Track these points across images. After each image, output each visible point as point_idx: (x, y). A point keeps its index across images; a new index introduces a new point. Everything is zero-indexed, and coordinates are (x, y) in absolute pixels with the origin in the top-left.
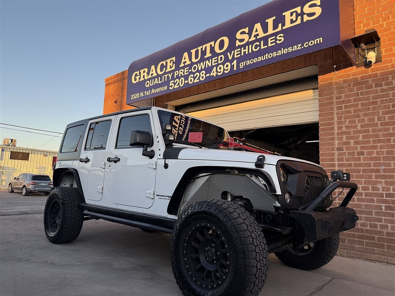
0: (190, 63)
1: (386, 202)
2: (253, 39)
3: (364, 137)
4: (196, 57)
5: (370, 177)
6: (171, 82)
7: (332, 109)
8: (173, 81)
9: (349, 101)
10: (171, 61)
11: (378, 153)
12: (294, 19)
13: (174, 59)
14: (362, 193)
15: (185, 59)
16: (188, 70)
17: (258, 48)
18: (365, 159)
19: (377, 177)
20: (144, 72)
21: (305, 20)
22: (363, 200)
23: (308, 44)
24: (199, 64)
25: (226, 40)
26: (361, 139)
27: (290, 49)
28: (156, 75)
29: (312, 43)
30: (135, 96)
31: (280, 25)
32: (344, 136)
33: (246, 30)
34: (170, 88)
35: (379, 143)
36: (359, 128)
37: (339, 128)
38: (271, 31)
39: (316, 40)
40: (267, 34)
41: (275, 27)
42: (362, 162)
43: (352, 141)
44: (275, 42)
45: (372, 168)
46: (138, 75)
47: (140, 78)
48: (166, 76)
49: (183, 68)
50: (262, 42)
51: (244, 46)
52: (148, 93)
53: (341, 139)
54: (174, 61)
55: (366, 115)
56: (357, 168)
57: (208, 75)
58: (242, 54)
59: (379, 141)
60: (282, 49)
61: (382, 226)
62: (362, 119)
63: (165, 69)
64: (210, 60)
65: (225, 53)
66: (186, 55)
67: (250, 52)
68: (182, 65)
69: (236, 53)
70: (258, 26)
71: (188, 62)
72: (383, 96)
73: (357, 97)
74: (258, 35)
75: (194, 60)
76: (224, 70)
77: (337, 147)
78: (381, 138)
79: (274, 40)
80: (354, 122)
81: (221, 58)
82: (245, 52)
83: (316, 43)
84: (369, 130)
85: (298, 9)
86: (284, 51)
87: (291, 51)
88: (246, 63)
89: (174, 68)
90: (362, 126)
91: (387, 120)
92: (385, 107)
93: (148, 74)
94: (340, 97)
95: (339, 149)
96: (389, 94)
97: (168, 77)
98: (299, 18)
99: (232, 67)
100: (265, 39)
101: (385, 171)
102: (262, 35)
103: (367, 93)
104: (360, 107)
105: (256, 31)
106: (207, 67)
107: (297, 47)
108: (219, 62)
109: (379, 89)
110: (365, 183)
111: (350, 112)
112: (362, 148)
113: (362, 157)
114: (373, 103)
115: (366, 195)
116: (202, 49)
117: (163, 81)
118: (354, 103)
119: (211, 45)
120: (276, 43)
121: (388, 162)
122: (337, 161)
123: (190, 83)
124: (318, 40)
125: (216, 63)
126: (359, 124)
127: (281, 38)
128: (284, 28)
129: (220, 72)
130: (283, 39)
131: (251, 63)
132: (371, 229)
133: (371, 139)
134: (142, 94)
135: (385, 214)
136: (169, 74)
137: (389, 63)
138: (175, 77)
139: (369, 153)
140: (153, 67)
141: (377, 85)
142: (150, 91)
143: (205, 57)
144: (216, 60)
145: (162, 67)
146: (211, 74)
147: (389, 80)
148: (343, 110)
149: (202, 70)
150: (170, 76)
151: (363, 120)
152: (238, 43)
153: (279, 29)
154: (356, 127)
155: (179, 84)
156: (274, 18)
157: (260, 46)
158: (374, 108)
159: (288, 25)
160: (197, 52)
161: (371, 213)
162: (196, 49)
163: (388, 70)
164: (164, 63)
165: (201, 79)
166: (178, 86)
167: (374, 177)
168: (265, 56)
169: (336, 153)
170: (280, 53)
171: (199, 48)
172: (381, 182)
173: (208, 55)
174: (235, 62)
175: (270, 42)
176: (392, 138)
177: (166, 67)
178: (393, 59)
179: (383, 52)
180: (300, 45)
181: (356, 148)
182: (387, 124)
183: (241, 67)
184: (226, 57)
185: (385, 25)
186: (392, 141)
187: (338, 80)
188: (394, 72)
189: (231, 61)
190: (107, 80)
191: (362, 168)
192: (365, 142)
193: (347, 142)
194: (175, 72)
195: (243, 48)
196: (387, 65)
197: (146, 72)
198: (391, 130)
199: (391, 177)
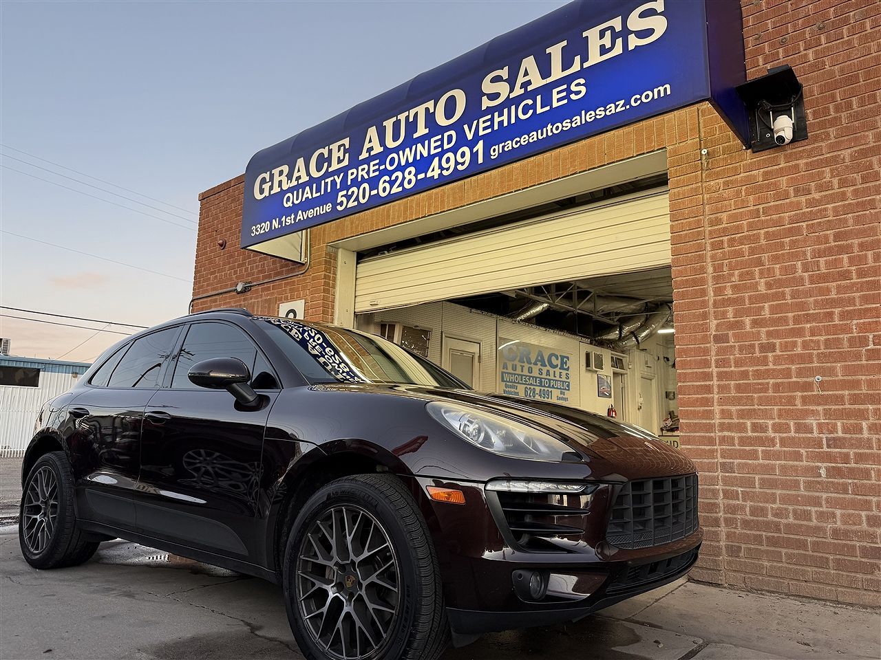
0: (381, 149)
1: (828, 457)
2: (518, 91)
3: (773, 310)
4: (395, 138)
5: (791, 401)
6: (341, 194)
7: (701, 248)
8: (344, 192)
9: (738, 229)
10: (339, 147)
11: (805, 345)
12: (608, 45)
13: (346, 142)
14: (773, 440)
15: (370, 141)
16: (377, 167)
17: (531, 112)
18: (777, 360)
19: (805, 400)
20: (281, 173)
21: (631, 47)
22: (777, 456)
23: (640, 99)
24: (401, 152)
25: (460, 96)
26: (766, 313)
27: (600, 113)
28: (307, 179)
29: (647, 97)
30: (261, 228)
31: (577, 59)
32: (730, 309)
33: (504, 73)
34: (339, 208)
35: (808, 322)
36: (762, 288)
37: (718, 291)
38: (557, 73)
39: (656, 91)
40: (549, 80)
41: (566, 64)
42: (771, 366)
43: (747, 321)
44: (567, 97)
45: (794, 379)
46: (268, 180)
47: (271, 188)
48: (329, 180)
50: (539, 98)
51: (499, 109)
52: (289, 221)
53: (724, 314)
54: (347, 147)
55: (776, 259)
56: (760, 381)
57: (421, 176)
58: (496, 127)
59: (809, 318)
60: (583, 112)
61: (821, 515)
62: (768, 269)
63: (326, 164)
64: (426, 142)
65: (457, 127)
66: (372, 132)
67: (513, 121)
68: (364, 155)
69: (482, 126)
70: (529, 63)
71: (378, 149)
72: (811, 216)
73: (756, 219)
74: (529, 83)
75: (390, 144)
76: (457, 163)
77: (714, 333)
78: (811, 312)
79: (564, 94)
80: (750, 275)
81: (450, 137)
82: (501, 123)
83: (656, 97)
84: (783, 293)
85: (616, 23)
86: (588, 116)
87: (601, 116)
88: (503, 147)
89: (346, 163)
90: (769, 286)
91: (823, 270)
92: (819, 241)
93: (290, 177)
94: (718, 221)
95: (718, 339)
96: (826, 210)
97: (334, 182)
98: (619, 41)
99: (474, 156)
100: (546, 91)
101: (822, 385)
102: (537, 82)
103: (778, 209)
104: (763, 242)
105: (526, 74)
106: (418, 158)
107: (616, 107)
108: (446, 146)
109: (803, 199)
110: (780, 416)
111: (740, 254)
112: (769, 334)
113: (770, 354)
114: (791, 232)
115: (783, 442)
116: (407, 118)
117: (322, 193)
118: (750, 233)
119: (427, 109)
120: (570, 100)
121: (829, 365)
122: (716, 367)
123: (383, 195)
124: (661, 89)
125: (440, 150)
126: (762, 280)
127: (579, 89)
128: (586, 65)
129: (448, 169)
130: (583, 89)
131: (515, 146)
132: (796, 522)
133: (790, 315)
134: (275, 224)
135: (826, 487)
136: (336, 177)
137: (823, 140)
138: (349, 183)
139: (785, 347)
140: (300, 162)
141: (799, 191)
142: (293, 216)
143: (415, 136)
144: (439, 143)
145: (321, 161)
146: (429, 174)
147: (824, 180)
148: (726, 250)
149: (408, 165)
150: (338, 181)
151: (770, 271)
152: (486, 103)
153: (576, 67)
154: (755, 287)
155: (357, 199)
156: (565, 43)
157: (534, 106)
158: (793, 244)
159: (595, 58)
160: (397, 125)
161: (796, 485)
162: (394, 119)
163: (821, 157)
164: (325, 151)
165: (407, 186)
166: (356, 203)
167: (798, 402)
168: (545, 129)
169: (713, 347)
170: (578, 121)
171: (402, 117)
172: (814, 413)
173: (422, 130)
174: (480, 146)
175: (555, 96)
176: (837, 311)
177: (329, 160)
178: (832, 131)
179: (810, 117)
180: (622, 102)
181: (757, 336)
182: (824, 278)
183: (494, 156)
184: (461, 134)
185: (811, 57)
186: (836, 317)
187: (712, 183)
188: (835, 160)
189: (472, 144)
190: (204, 197)
191: (772, 381)
192: (775, 322)
193: (737, 322)
194: (350, 172)
195: (496, 114)
196: (819, 146)
197: (285, 173)
198: (834, 292)
199: (839, 400)
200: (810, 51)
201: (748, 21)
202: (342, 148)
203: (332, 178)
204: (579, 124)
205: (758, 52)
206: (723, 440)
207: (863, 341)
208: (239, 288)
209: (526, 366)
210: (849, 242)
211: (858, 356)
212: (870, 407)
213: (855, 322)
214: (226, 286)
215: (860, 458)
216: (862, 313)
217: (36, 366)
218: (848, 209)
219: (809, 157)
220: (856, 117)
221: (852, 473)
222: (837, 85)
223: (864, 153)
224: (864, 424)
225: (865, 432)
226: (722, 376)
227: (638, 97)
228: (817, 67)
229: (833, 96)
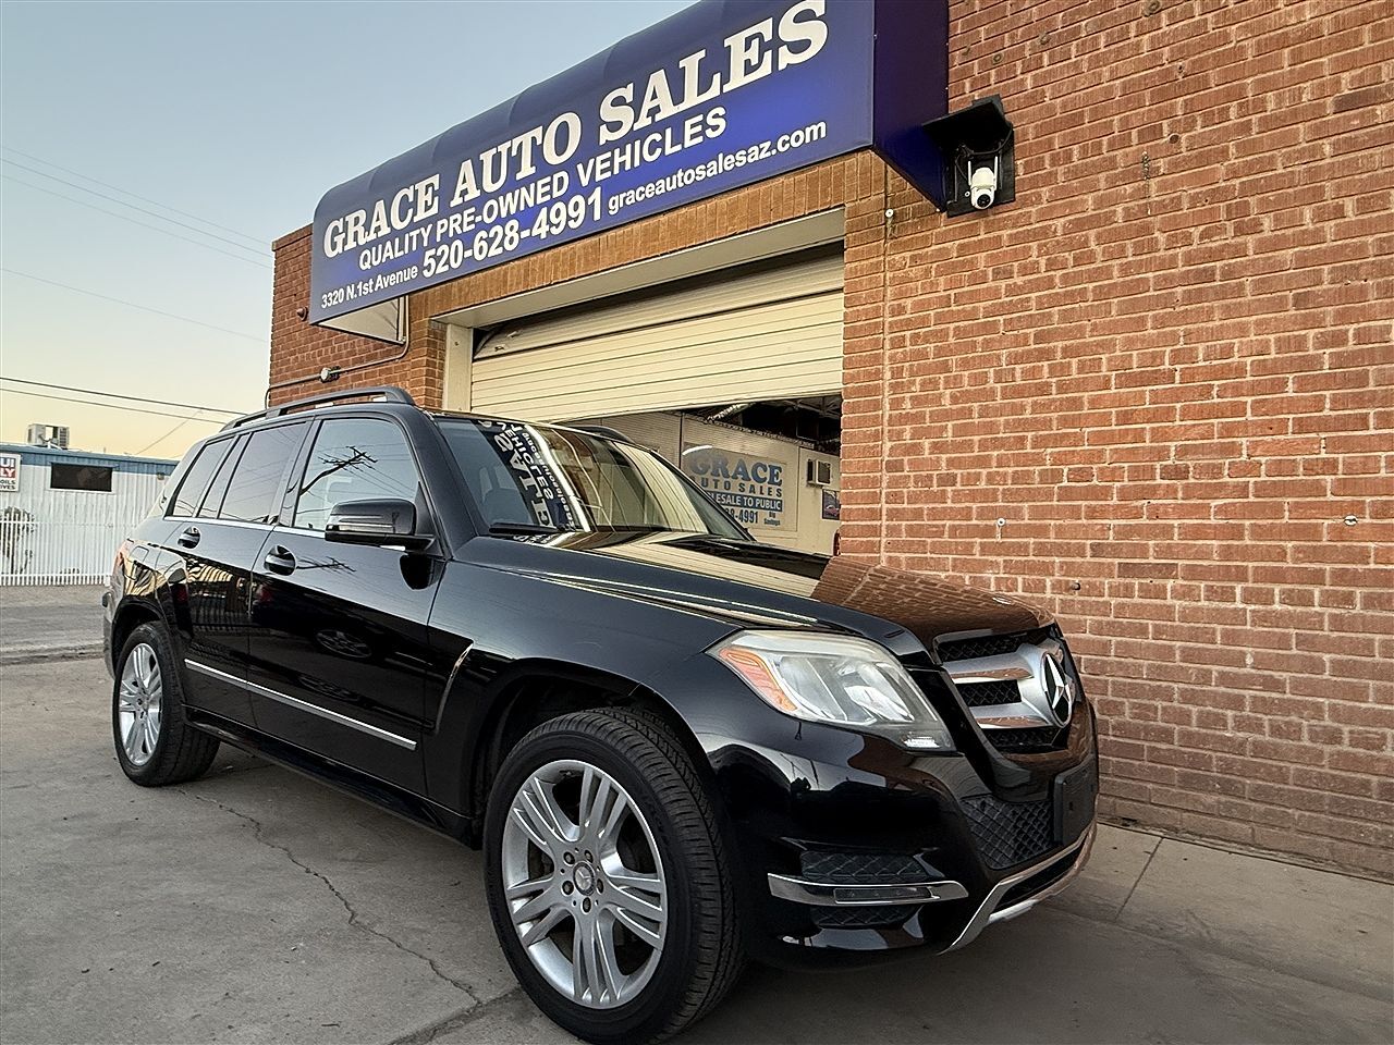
2: (645, 121)
3: (958, 431)
4: (495, 179)
5: (968, 549)
6: (428, 253)
7: (879, 345)
8: (432, 252)
9: (924, 322)
10: (427, 187)
11: (990, 479)
12: (754, 62)
13: (435, 180)
15: (464, 181)
16: (472, 218)
17: (659, 151)
18: (957, 497)
19: (984, 549)
20: (357, 220)
21: (782, 66)
23: (789, 141)
24: (501, 198)
25: (573, 121)
26: (949, 436)
27: (741, 158)
28: (389, 230)
29: (797, 138)
30: (333, 298)
31: (717, 78)
32: (908, 427)
33: (628, 93)
34: (427, 274)
35: (995, 448)
36: (946, 402)
37: (896, 404)
38: (692, 99)
39: (808, 130)
40: (683, 107)
41: (704, 86)
42: (949, 504)
43: (926, 443)
44: (702, 133)
45: (974, 522)
46: (341, 231)
47: (345, 242)
48: (414, 234)
50: (668, 131)
51: (620, 145)
52: (366, 288)
53: (899, 435)
54: (436, 188)
55: (965, 364)
56: (934, 523)
57: (525, 234)
58: (616, 171)
59: (999, 444)
60: (721, 156)
62: (955, 377)
63: (411, 211)
64: (532, 186)
65: (569, 166)
66: (467, 168)
67: (637, 163)
68: (457, 201)
69: (599, 167)
70: (658, 80)
71: (474, 193)
72: (1010, 308)
73: (946, 309)
74: (657, 109)
75: (489, 187)
76: (569, 218)
77: (887, 459)
78: (1001, 435)
79: (699, 128)
80: (934, 384)
81: (561, 180)
82: (622, 164)
83: (808, 140)
84: (970, 410)
85: (765, 28)
86: (726, 163)
87: (742, 164)
88: (625, 198)
89: (434, 210)
90: (954, 399)
91: (1019, 381)
92: (1017, 341)
93: (367, 227)
94: (901, 310)
95: (894, 466)
96: (1028, 300)
97: (420, 236)
98: (768, 55)
99: (590, 208)
100: (677, 122)
101: (1005, 531)
102: (668, 110)
103: (973, 297)
104: (952, 340)
105: (654, 96)
106: (522, 208)
107: (760, 150)
109: (1003, 284)
110: (954, 568)
111: (924, 355)
112: (950, 463)
113: (949, 489)
114: (989, 328)
116: (510, 150)
117: (407, 252)
118: (938, 327)
119: (534, 139)
120: (705, 137)
121: (1015, 504)
122: (887, 502)
123: (479, 257)
124: (815, 128)
125: (548, 198)
126: (948, 391)
127: (717, 121)
128: (726, 88)
129: (557, 226)
130: (722, 123)
131: (639, 199)
133: (976, 438)
134: (350, 292)
136: (423, 229)
137: (1032, 204)
138: (438, 240)
139: (968, 480)
140: (380, 207)
141: (998, 273)
142: (371, 282)
143: (519, 176)
144: (547, 188)
145: (406, 206)
146: (535, 233)
147: (1030, 259)
148: (907, 349)
149: (510, 217)
150: (426, 236)
151: (957, 380)
152: (605, 135)
153: (714, 92)
154: (938, 399)
155: (447, 262)
156: (702, 54)
157: (662, 144)
158: (987, 344)
159: (738, 79)
160: (497, 159)
162: (494, 151)
163: (1029, 228)
164: (410, 193)
165: (509, 247)
167: (977, 549)
168: (674, 177)
169: (886, 477)
170: (715, 167)
171: (503, 148)
172: (993, 565)
173: (527, 170)
174: (597, 195)
175: (688, 132)
176: (1030, 435)
177: (414, 205)
178: (1045, 192)
179: (1021, 170)
180: (767, 145)
181: (936, 464)
182: (1019, 392)
183: (614, 209)
184: (575, 178)
185: (1029, 83)
186: (1029, 444)
187: (897, 257)
188: (1044, 232)
189: (587, 192)
190: (279, 247)
191: (948, 523)
192: (958, 447)
193: (914, 445)
194: (440, 223)
195: (617, 151)
196: (1027, 212)
197: (362, 221)
198: (1029, 410)
199: (1022, 549)
200: (1028, 76)
201: (956, 27)
202: (430, 189)
203: (418, 232)
204: (715, 173)
205: (965, 73)
207: (1055, 476)
208: (324, 375)
209: (722, 480)
210: (1051, 344)
211: (1049, 495)
212: (1057, 560)
213: (1049, 450)
216: (1058, 440)
217: (106, 464)
218: (1055, 300)
219: (1014, 227)
220: (1075, 174)
222: (1057, 126)
223: (1080, 225)
224: (1048, 581)
225: (1048, 590)
226: (892, 515)
227: (786, 138)
228: (1035, 98)
229: (1050, 142)
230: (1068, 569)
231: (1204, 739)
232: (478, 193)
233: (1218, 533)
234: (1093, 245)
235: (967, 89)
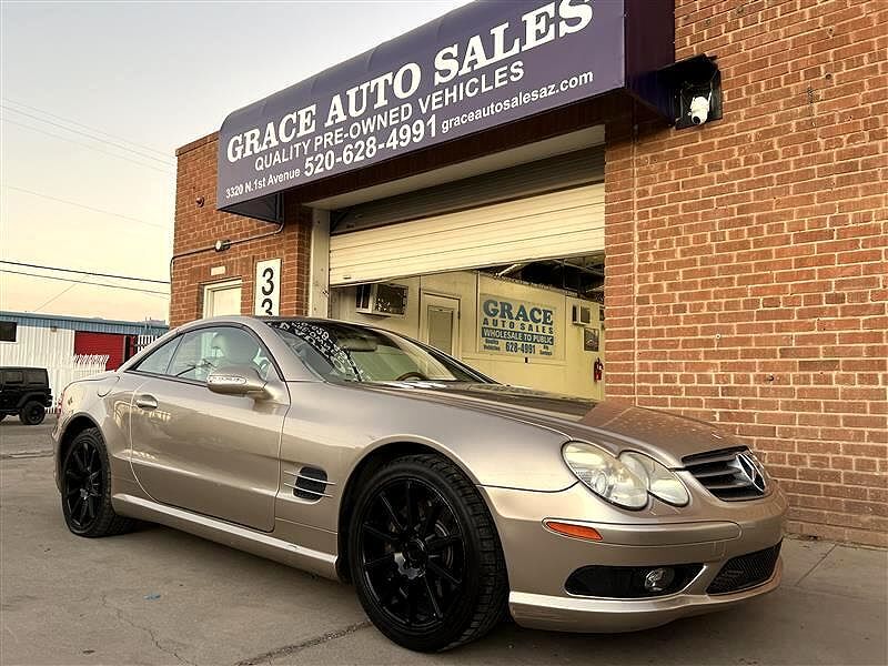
1: (722, 404)
2: (466, 70)
3: (686, 275)
4: (358, 108)
5: (695, 355)
6: (308, 159)
7: (630, 217)
8: (312, 158)
9: (661, 201)
10: (307, 113)
11: (710, 307)
12: (543, 31)
13: (313, 108)
14: (680, 389)
15: (335, 109)
16: (341, 135)
17: (477, 90)
18: (687, 320)
19: (707, 355)
20: (253, 136)
21: (562, 34)
22: (683, 403)
23: (568, 84)
24: (363, 122)
25: (415, 69)
26: (680, 279)
27: (535, 94)
28: (277, 143)
29: (573, 82)
30: (235, 191)
31: (517, 41)
32: (651, 273)
33: (454, 50)
34: (307, 173)
35: (713, 286)
36: (678, 256)
37: (643, 257)
38: (499, 55)
39: (581, 77)
40: (493, 61)
41: (508, 46)
42: (682, 325)
43: (665, 284)
44: (508, 78)
45: (700, 337)
46: (240, 143)
47: (244, 151)
48: (297, 146)
49: (332, 129)
50: (483, 77)
51: (449, 85)
52: (260, 184)
53: (646, 279)
54: (314, 114)
55: (690, 229)
56: (672, 338)
57: (381, 146)
58: (447, 103)
59: (714, 283)
60: (521, 94)
62: (684, 238)
63: (294, 130)
64: (386, 113)
65: (413, 100)
66: (337, 100)
67: (461, 98)
68: (329, 123)
69: (434, 101)
70: (476, 42)
71: (342, 118)
72: (720, 190)
73: (676, 192)
74: (475, 62)
75: (353, 113)
76: (413, 135)
77: (637, 295)
78: (717, 277)
79: (505, 75)
80: (669, 243)
81: (407, 110)
82: (451, 99)
83: (581, 84)
84: (695, 260)
85: (550, 9)
86: (524, 98)
87: (536, 99)
88: (453, 122)
89: (312, 129)
90: (684, 253)
91: (728, 240)
92: (726, 213)
93: (261, 141)
94: (645, 193)
95: (640, 301)
96: (732, 185)
97: (302, 147)
98: (552, 27)
99: (428, 129)
100: (489, 71)
101: (721, 342)
102: (483, 62)
103: (695, 183)
104: (681, 213)
105: (473, 53)
106: (379, 128)
107: (548, 90)
108: (403, 119)
109: (715, 174)
110: (686, 369)
111: (662, 223)
113: (681, 315)
114: (704, 205)
115: (688, 391)
116: (369, 88)
117: (291, 158)
118: (671, 204)
119: (386, 81)
120: (510, 81)
121: (727, 324)
122: (638, 326)
123: (347, 162)
125: (397, 121)
126: (679, 248)
127: (518, 70)
128: (524, 48)
129: (404, 141)
130: (521, 72)
131: (463, 122)
133: (699, 280)
136: (304, 143)
137: (734, 121)
138: (316, 149)
139: (696, 308)
140: (271, 127)
141: (712, 167)
142: (264, 180)
143: (376, 106)
144: (397, 115)
145: (290, 126)
146: (388, 145)
147: (733, 157)
148: (650, 220)
149: (369, 134)
150: (306, 147)
151: (686, 240)
152: (438, 79)
153: (515, 50)
154: (672, 254)
155: (323, 165)
156: (506, 25)
157: (479, 85)
158: (705, 216)
159: (531, 42)
160: (359, 94)
162: (357, 89)
163: (732, 136)
164: (294, 117)
165: (369, 155)
166: (322, 170)
167: (702, 356)
168: (488, 108)
169: (637, 308)
170: (517, 101)
171: (364, 87)
172: (714, 366)
173: (382, 102)
174: (433, 119)
175: (498, 77)
176: (736, 276)
177: (297, 126)
178: (743, 112)
179: (726, 98)
180: (553, 87)
181: (672, 299)
182: (728, 247)
183: (445, 129)
184: (416, 108)
185: (730, 40)
186: (736, 282)
187: (642, 157)
188: (743, 139)
189: (426, 118)
190: (181, 153)
191: (682, 338)
192: (687, 286)
193: (656, 285)
194: (317, 138)
195: (447, 90)
196: (731, 125)
197: (257, 137)
198: (735, 260)
199: (733, 354)
200: (730, 34)
202: (309, 115)
203: (300, 144)
205: (687, 32)
206: (641, 390)
207: (755, 303)
209: (508, 320)
210: (749, 215)
211: (750, 317)
212: (757, 360)
213: (750, 286)
214: (206, 244)
215: (747, 404)
216: (756, 279)
217: (12, 320)
218: (750, 186)
219: (722, 135)
220: (763, 100)
221: (740, 417)
222: (749, 68)
223: (767, 134)
224: (752, 375)
225: (752, 382)
226: (641, 334)
227: (566, 82)
228: (734, 49)
229: (746, 78)
230: (764, 366)
231: (861, 478)
232: (344, 118)
233: (866, 338)
234: (776, 147)
235: (688, 43)
